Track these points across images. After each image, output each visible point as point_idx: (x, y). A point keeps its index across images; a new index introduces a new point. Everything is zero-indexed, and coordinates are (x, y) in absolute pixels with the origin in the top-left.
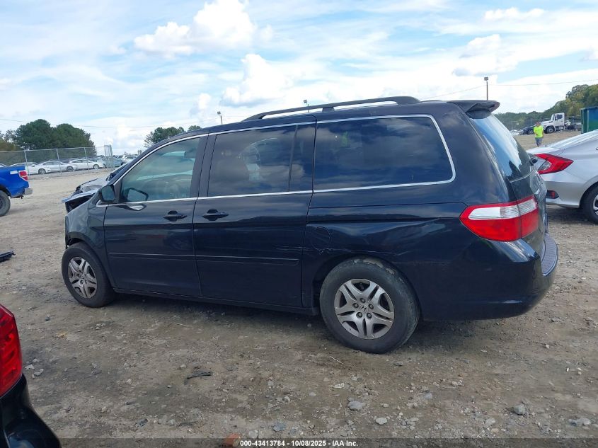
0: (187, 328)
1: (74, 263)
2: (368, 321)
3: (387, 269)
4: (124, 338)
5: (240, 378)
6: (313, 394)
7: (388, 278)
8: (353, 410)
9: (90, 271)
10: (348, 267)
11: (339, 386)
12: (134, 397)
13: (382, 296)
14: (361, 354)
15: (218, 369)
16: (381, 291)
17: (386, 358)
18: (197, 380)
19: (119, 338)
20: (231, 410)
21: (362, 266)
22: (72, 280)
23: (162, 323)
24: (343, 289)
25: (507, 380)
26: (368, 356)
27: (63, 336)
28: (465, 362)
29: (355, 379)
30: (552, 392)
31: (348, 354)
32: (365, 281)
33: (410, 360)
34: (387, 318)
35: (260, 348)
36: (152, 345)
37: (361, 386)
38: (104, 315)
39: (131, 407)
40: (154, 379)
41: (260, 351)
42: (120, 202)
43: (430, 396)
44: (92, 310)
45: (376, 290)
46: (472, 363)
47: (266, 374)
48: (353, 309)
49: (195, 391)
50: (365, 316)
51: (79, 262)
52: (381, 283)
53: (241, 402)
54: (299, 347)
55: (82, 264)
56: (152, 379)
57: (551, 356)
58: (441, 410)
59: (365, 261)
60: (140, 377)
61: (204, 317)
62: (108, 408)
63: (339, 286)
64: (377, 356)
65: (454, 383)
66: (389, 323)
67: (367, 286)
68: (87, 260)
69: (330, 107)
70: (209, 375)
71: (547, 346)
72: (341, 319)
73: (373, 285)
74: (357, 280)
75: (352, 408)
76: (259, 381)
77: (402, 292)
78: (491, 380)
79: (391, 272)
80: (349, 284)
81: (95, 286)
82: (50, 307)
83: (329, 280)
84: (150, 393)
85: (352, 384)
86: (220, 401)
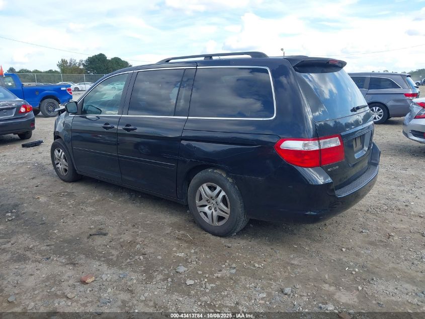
0: (113, 202)
1: (57, 151)
2: (215, 213)
3: (228, 178)
4: (72, 204)
5: (122, 240)
6: (160, 257)
7: (227, 185)
8: (177, 272)
9: (65, 158)
10: (204, 174)
11: (180, 255)
12: (54, 242)
13: (224, 196)
14: (209, 235)
15: (112, 231)
16: (223, 193)
17: (223, 240)
18: (96, 237)
19: (69, 203)
20: (103, 259)
21: (212, 174)
22: (56, 162)
23: (100, 197)
24: (201, 189)
25: (297, 269)
26: (212, 237)
27: (38, 198)
28: (275, 252)
29: (193, 251)
30: (323, 283)
31: (199, 234)
32: (214, 185)
33: (238, 245)
34: (227, 213)
35: (148, 222)
36: (85, 211)
37: (194, 257)
38: (71, 187)
39: (48, 248)
40: (72, 233)
41: (147, 224)
42: (82, 114)
43: (234, 271)
44: (66, 183)
45: (220, 192)
46: (281, 253)
47: (139, 239)
48: (206, 203)
49: (90, 243)
50: (213, 210)
51: (59, 151)
52: (224, 188)
53: (113, 255)
54: (172, 225)
55: (60, 153)
56: (71, 232)
57: (342, 257)
58: (235, 282)
59: (215, 171)
60: (65, 230)
61: (127, 197)
62: (34, 247)
63: (199, 186)
64: (219, 238)
65: (257, 265)
66: (227, 216)
67: (215, 188)
68: (63, 151)
69: (210, 56)
70: (105, 235)
71: (344, 250)
72: (199, 209)
73: (218, 189)
74: (210, 184)
75: (177, 270)
76: (132, 243)
77: (235, 196)
78: (285, 267)
79: (230, 180)
80: (205, 186)
81: (67, 168)
82: (43, 178)
83: (193, 182)
84: (65, 241)
85: (189, 255)
86: (101, 253)
